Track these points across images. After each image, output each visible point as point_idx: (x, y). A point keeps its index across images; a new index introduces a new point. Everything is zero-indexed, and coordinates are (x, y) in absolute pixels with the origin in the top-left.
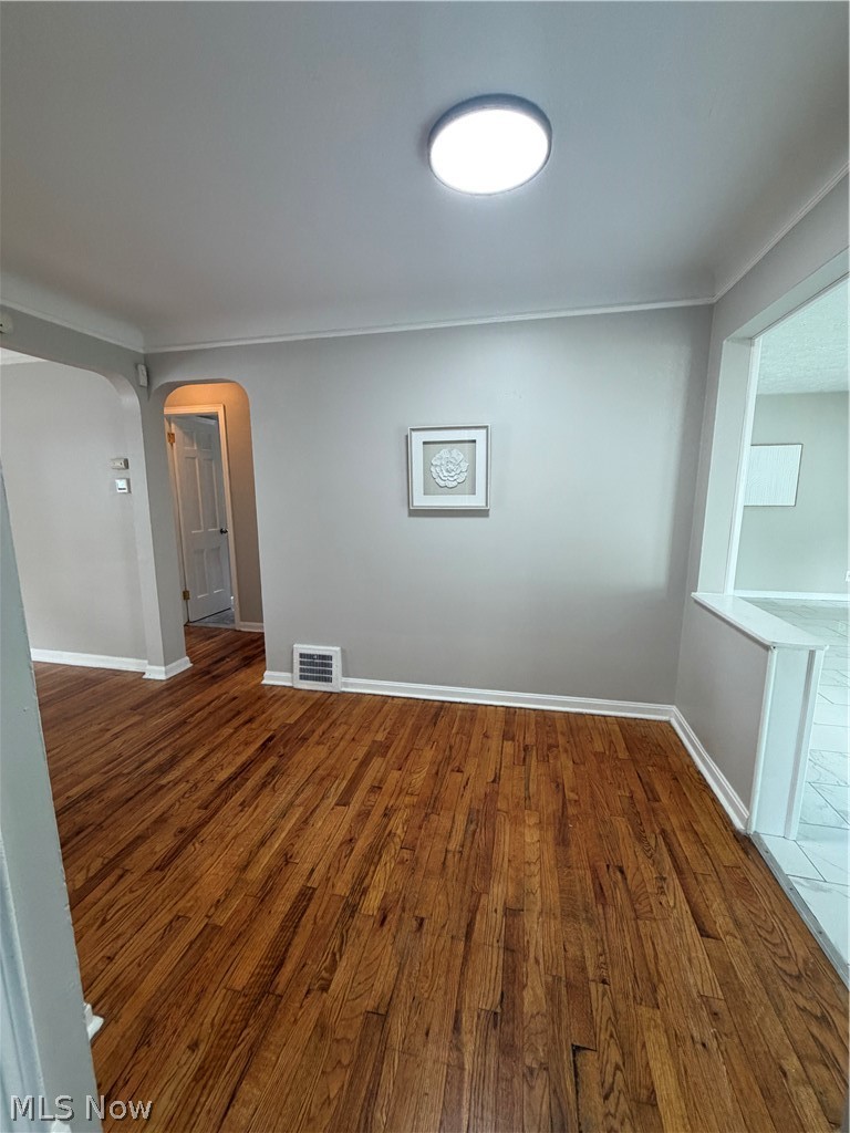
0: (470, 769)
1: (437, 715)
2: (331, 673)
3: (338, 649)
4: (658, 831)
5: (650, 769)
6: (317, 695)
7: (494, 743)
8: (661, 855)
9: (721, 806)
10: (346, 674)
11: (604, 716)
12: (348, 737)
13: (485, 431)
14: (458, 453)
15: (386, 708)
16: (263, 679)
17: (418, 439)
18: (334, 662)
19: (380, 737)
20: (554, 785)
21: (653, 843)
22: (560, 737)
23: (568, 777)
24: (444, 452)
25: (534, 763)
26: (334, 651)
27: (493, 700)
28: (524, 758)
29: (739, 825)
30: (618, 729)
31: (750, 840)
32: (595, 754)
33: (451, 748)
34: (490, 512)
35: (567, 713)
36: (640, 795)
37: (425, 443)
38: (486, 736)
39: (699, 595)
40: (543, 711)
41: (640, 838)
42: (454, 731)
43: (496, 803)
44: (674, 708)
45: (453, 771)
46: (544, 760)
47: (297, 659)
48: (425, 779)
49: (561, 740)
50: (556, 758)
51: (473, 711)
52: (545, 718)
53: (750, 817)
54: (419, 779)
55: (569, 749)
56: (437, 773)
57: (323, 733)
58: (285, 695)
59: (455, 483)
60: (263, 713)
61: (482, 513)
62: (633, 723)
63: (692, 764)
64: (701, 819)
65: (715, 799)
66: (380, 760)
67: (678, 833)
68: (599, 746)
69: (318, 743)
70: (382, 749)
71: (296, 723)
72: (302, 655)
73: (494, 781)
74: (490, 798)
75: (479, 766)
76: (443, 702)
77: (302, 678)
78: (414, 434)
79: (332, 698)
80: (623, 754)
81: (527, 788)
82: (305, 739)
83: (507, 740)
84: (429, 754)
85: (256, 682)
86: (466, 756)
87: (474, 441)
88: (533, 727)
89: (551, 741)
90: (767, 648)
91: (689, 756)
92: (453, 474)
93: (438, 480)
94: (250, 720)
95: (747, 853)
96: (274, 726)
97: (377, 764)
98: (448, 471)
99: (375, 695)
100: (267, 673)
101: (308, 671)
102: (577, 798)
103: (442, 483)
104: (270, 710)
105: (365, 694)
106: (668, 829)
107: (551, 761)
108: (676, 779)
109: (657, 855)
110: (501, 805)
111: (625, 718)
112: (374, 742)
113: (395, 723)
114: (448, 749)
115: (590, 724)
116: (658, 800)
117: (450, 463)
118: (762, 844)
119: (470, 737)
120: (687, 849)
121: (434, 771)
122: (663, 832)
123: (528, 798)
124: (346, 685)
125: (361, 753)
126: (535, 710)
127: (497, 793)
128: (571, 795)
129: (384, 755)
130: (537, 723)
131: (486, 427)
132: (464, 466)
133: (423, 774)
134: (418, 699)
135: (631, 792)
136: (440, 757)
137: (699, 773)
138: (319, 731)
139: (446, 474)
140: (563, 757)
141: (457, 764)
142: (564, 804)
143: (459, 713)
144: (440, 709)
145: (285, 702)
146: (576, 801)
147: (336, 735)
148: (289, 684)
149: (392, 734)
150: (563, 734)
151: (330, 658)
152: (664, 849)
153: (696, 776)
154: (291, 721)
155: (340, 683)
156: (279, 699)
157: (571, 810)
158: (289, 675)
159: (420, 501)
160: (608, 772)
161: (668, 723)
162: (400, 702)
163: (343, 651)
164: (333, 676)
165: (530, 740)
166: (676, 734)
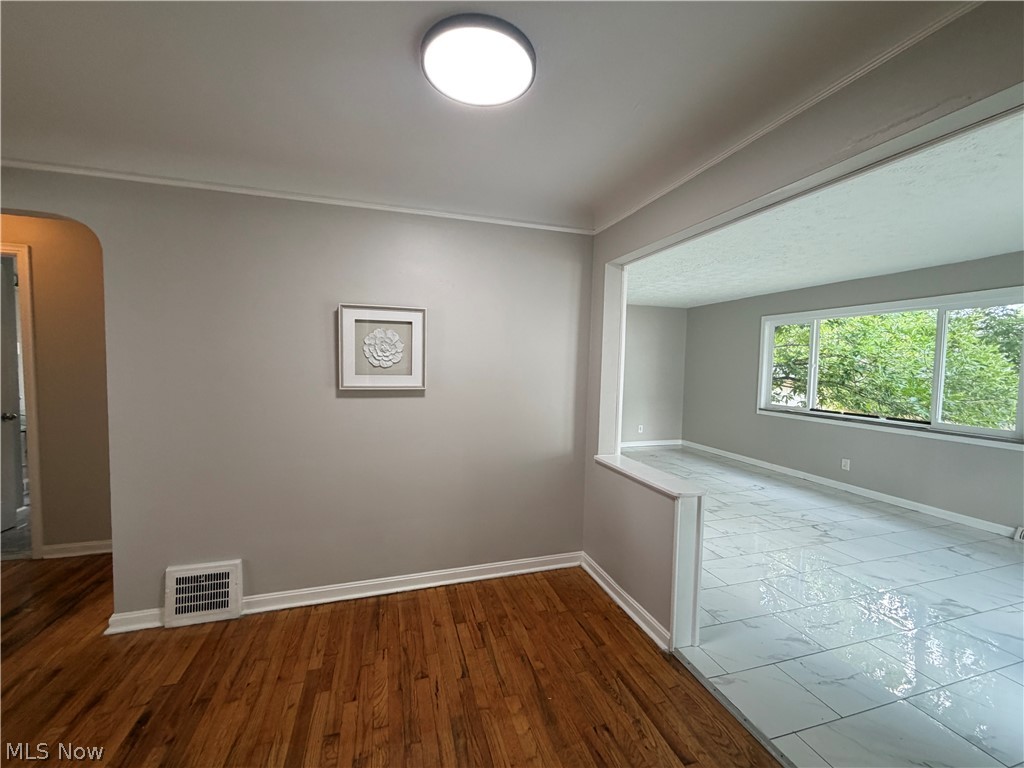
0: (435, 671)
1: (376, 615)
2: (226, 594)
3: (238, 561)
4: (615, 675)
5: (586, 615)
6: (207, 630)
7: (448, 630)
8: (626, 697)
9: (644, 633)
10: (249, 590)
11: (532, 573)
12: (271, 677)
13: (420, 314)
14: (392, 334)
15: (311, 622)
16: (108, 626)
17: (349, 317)
18: (231, 580)
19: (316, 663)
20: (519, 659)
21: (617, 688)
22: (505, 605)
23: (527, 645)
24: (379, 332)
25: (493, 641)
26: (232, 565)
27: (429, 582)
28: (483, 639)
29: (663, 646)
30: (547, 583)
31: (674, 657)
32: (540, 614)
33: (405, 650)
34: (426, 392)
35: (501, 578)
36: (589, 644)
37: (357, 321)
38: (437, 625)
39: (601, 457)
40: (480, 581)
41: (607, 687)
42: (402, 628)
43: (474, 700)
44: (583, 553)
45: (416, 679)
46: (500, 635)
47: (171, 586)
48: (388, 701)
49: (507, 608)
50: (510, 628)
51: (414, 599)
52: (484, 589)
53: (671, 638)
54: (382, 704)
55: (517, 615)
56: (400, 689)
57: (232, 684)
58: (150, 644)
59: (390, 364)
60: (119, 681)
61: (418, 393)
62: (556, 574)
63: (612, 602)
64: (638, 650)
65: (638, 628)
66: (326, 695)
67: (628, 670)
68: (540, 606)
69: (229, 700)
70: (322, 680)
71: (183, 681)
72: (179, 581)
73: (463, 676)
74: (467, 697)
75: (442, 663)
76: (378, 596)
77: (178, 611)
78: (344, 310)
79: (231, 628)
80: (561, 608)
81: (498, 672)
82: (204, 701)
83: (460, 622)
84: (383, 667)
85: (93, 634)
86: (424, 656)
87: (411, 323)
88: (477, 601)
89: (499, 611)
90: (674, 498)
91: (606, 594)
92: (388, 354)
93: (372, 360)
94: (97, 700)
95: (678, 671)
96: (146, 697)
97: (323, 702)
98: (382, 351)
99: (291, 609)
100: (114, 618)
101: (190, 599)
102: (542, 666)
103: (376, 363)
104: (132, 673)
105: (276, 611)
106: (621, 668)
107: (507, 634)
108: (606, 619)
109: (625, 701)
110: (481, 701)
111: (549, 571)
112: (310, 673)
113: (329, 640)
114: (403, 654)
115: (524, 584)
116: (604, 644)
117: (385, 345)
118: (684, 658)
119: (420, 630)
120: (642, 684)
121: (396, 688)
122: (619, 673)
123: (502, 683)
124: (249, 605)
125: (296, 694)
126: (472, 582)
127: (472, 688)
128: (538, 665)
129: (328, 688)
130: (479, 595)
131: (423, 311)
132: (400, 346)
133: (385, 695)
134: (348, 601)
135: (582, 643)
136: (397, 667)
137: (619, 607)
138: (226, 680)
139: (380, 354)
140: (515, 624)
141: (419, 669)
142: (536, 677)
143: (400, 605)
144: (379, 605)
145: (155, 652)
146: (543, 670)
147: (252, 679)
148: (157, 624)
149: (330, 655)
150: (506, 600)
151: (227, 575)
152: (627, 691)
153: (618, 611)
154: (175, 678)
155: (242, 604)
156: (143, 653)
157: (544, 682)
158: (156, 611)
159: (351, 380)
160: (557, 628)
161: (580, 567)
162: (327, 610)
163: (245, 564)
164: (231, 598)
165: (480, 617)
166: (590, 576)
